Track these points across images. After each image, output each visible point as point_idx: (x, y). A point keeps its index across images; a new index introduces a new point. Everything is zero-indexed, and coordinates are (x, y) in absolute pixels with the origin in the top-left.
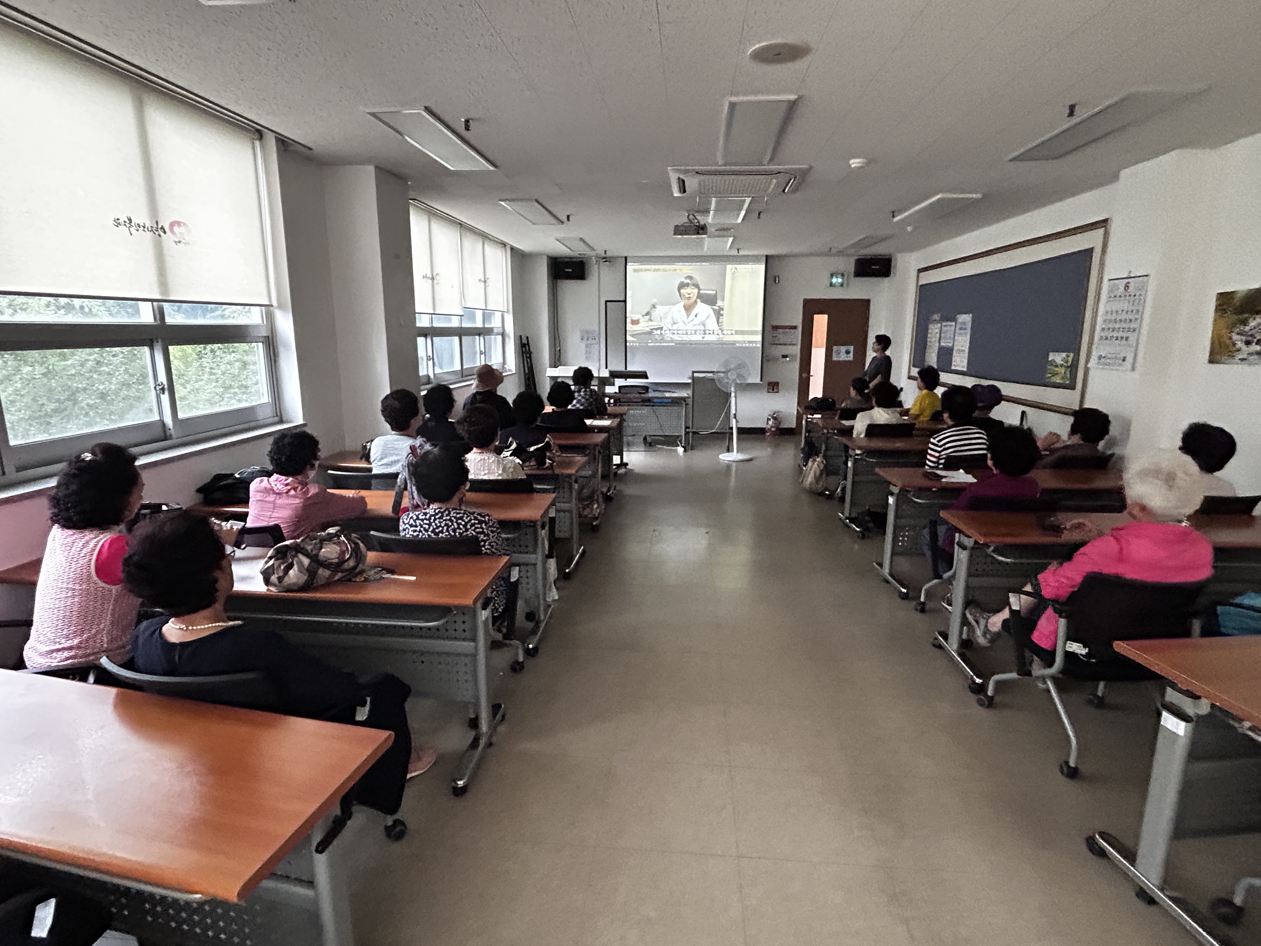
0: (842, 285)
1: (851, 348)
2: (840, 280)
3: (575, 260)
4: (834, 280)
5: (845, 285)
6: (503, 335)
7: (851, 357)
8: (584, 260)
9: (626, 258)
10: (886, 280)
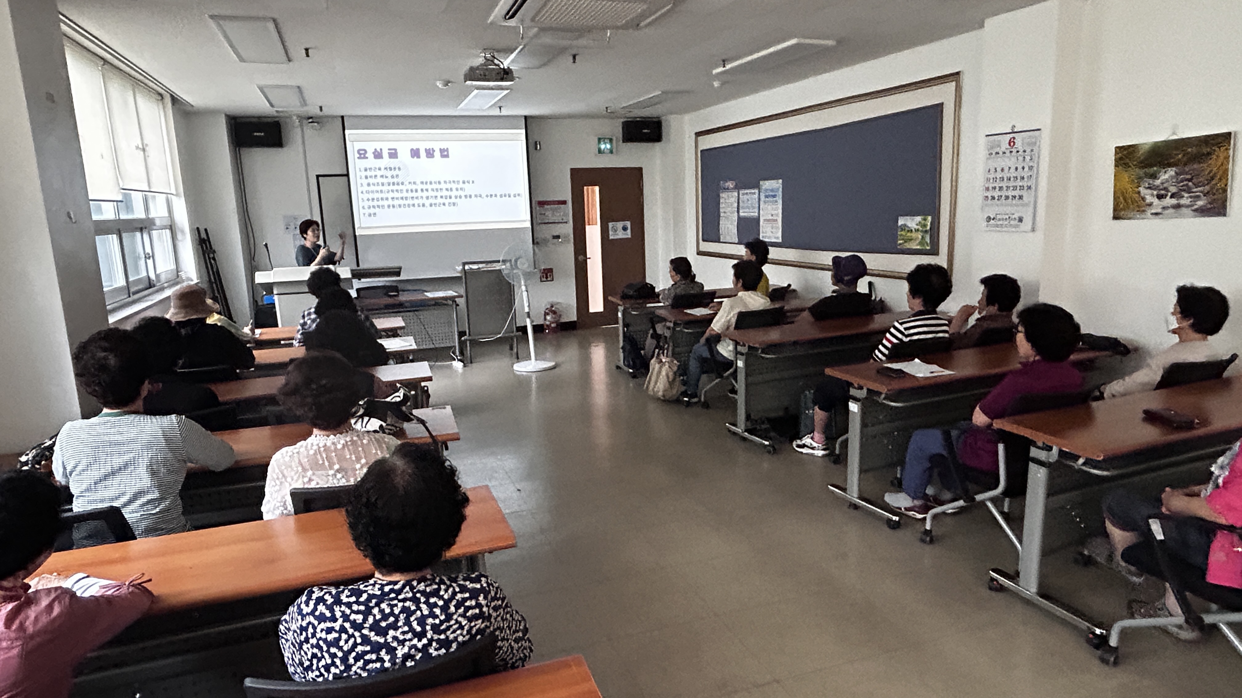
0: (611, 152)
1: (628, 224)
2: (608, 146)
3: (266, 120)
4: (603, 146)
5: (614, 150)
6: (172, 228)
7: (628, 234)
8: (282, 121)
9: (342, 117)
10: (657, 145)
